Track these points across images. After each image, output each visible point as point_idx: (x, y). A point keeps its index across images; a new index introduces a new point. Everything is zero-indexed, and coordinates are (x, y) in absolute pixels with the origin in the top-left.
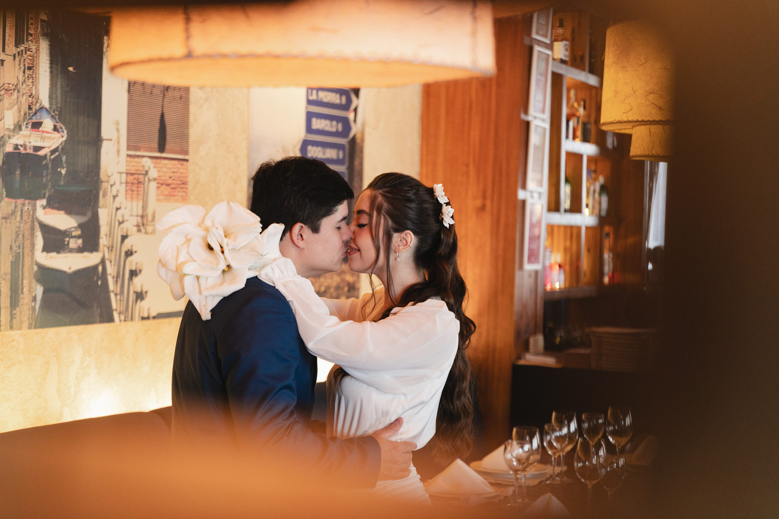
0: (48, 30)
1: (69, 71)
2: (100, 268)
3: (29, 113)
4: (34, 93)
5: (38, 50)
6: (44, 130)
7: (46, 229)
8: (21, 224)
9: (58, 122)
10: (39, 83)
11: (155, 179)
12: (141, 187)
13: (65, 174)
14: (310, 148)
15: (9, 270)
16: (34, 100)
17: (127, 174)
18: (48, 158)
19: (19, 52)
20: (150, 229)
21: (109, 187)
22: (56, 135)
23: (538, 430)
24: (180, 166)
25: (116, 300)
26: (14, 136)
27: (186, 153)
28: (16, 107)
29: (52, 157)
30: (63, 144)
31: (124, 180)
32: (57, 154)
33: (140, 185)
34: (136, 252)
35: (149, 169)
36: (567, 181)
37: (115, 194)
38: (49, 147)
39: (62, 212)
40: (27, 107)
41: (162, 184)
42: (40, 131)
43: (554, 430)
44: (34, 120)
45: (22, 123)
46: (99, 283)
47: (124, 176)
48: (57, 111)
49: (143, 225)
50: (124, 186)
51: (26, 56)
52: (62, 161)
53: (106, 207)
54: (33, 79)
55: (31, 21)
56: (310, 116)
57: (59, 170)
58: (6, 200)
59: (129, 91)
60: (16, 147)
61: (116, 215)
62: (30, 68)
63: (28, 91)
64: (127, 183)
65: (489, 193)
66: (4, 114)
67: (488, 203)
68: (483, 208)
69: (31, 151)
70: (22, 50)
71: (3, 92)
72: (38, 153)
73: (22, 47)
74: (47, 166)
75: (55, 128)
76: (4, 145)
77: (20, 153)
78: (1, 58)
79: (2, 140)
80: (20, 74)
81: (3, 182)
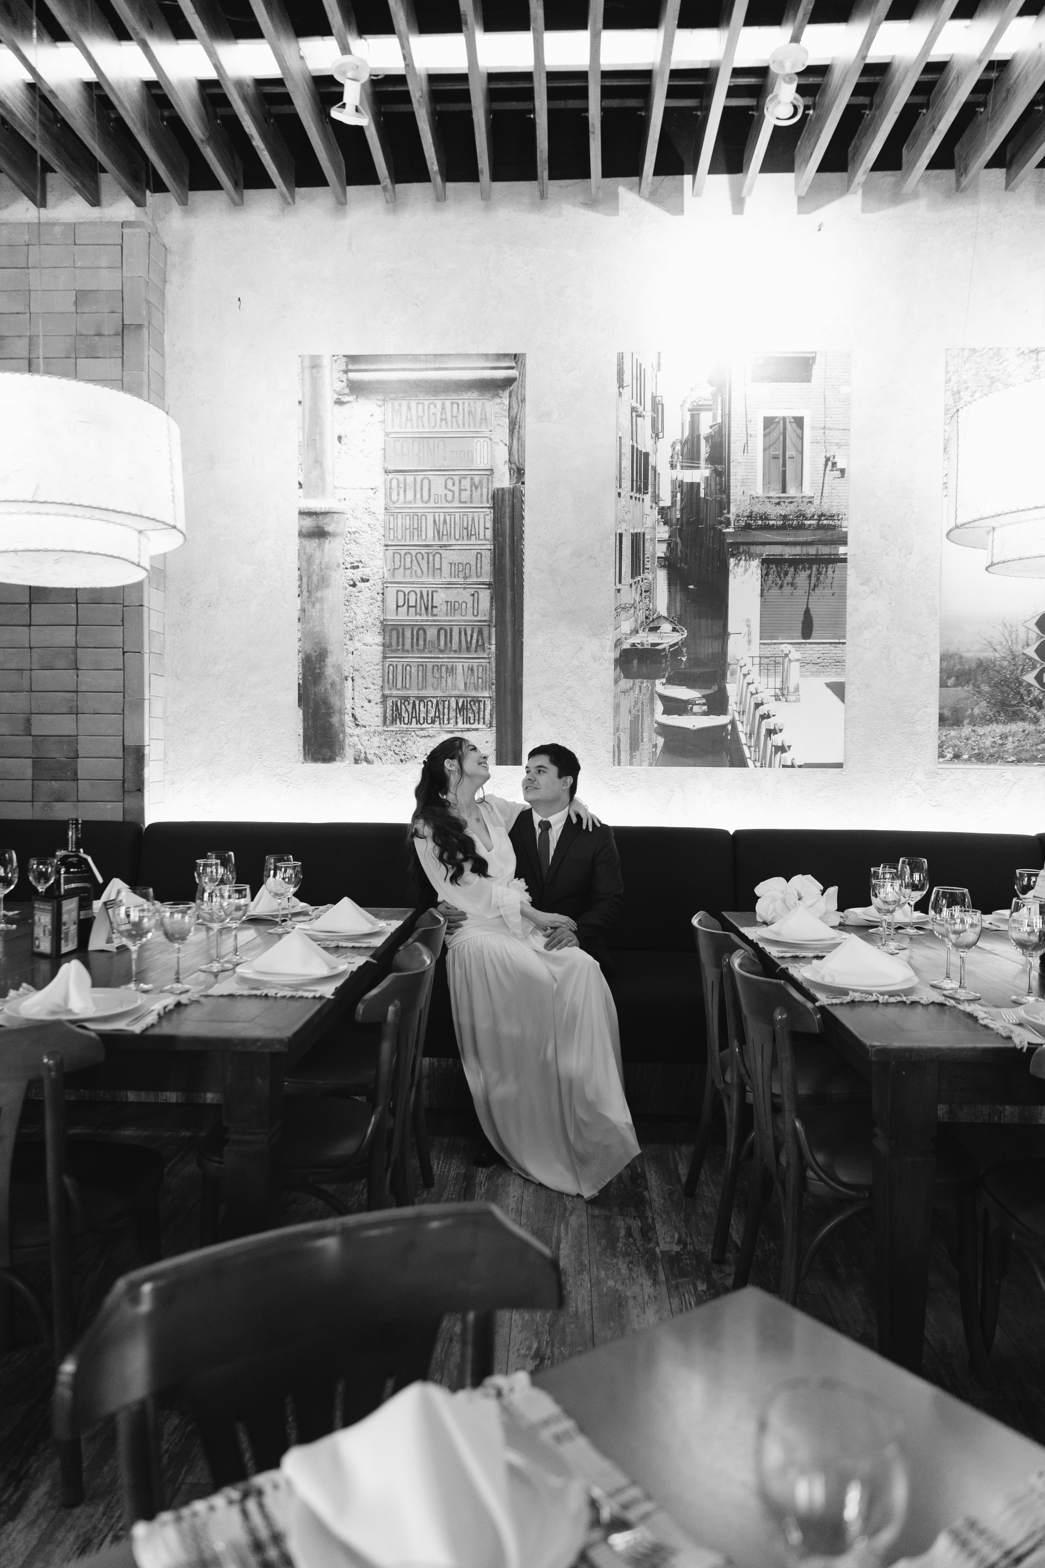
0: (665, 563)
2: (729, 727)
3: (646, 621)
4: (651, 608)
5: (654, 578)
6: (662, 631)
7: (664, 699)
9: (677, 625)
11: (798, 660)
12: (779, 667)
16: (652, 613)
17: (762, 657)
18: (668, 650)
19: (635, 582)
20: (793, 698)
21: (739, 668)
22: (676, 634)
24: (833, 648)
25: (751, 751)
26: (631, 638)
27: (844, 637)
28: (633, 618)
29: (671, 650)
30: (683, 640)
31: (757, 662)
32: (677, 647)
33: (778, 665)
34: (774, 716)
35: (789, 653)
37: (746, 672)
38: (668, 643)
39: (684, 687)
40: (645, 617)
41: (808, 663)
42: (658, 633)
44: (652, 625)
45: (640, 629)
46: (729, 737)
47: (757, 659)
49: (783, 695)
50: (757, 666)
51: (643, 583)
53: (735, 683)
54: (650, 598)
55: (646, 560)
59: (761, 596)
60: (634, 645)
61: (748, 688)
62: (646, 591)
63: (646, 607)
64: (760, 664)
66: (621, 625)
69: (649, 647)
70: (639, 581)
71: (620, 610)
72: (657, 648)
73: (639, 578)
74: (666, 656)
75: (674, 630)
76: (621, 644)
77: (638, 649)
78: (618, 588)
79: (619, 641)
80: (637, 596)
81: (621, 668)
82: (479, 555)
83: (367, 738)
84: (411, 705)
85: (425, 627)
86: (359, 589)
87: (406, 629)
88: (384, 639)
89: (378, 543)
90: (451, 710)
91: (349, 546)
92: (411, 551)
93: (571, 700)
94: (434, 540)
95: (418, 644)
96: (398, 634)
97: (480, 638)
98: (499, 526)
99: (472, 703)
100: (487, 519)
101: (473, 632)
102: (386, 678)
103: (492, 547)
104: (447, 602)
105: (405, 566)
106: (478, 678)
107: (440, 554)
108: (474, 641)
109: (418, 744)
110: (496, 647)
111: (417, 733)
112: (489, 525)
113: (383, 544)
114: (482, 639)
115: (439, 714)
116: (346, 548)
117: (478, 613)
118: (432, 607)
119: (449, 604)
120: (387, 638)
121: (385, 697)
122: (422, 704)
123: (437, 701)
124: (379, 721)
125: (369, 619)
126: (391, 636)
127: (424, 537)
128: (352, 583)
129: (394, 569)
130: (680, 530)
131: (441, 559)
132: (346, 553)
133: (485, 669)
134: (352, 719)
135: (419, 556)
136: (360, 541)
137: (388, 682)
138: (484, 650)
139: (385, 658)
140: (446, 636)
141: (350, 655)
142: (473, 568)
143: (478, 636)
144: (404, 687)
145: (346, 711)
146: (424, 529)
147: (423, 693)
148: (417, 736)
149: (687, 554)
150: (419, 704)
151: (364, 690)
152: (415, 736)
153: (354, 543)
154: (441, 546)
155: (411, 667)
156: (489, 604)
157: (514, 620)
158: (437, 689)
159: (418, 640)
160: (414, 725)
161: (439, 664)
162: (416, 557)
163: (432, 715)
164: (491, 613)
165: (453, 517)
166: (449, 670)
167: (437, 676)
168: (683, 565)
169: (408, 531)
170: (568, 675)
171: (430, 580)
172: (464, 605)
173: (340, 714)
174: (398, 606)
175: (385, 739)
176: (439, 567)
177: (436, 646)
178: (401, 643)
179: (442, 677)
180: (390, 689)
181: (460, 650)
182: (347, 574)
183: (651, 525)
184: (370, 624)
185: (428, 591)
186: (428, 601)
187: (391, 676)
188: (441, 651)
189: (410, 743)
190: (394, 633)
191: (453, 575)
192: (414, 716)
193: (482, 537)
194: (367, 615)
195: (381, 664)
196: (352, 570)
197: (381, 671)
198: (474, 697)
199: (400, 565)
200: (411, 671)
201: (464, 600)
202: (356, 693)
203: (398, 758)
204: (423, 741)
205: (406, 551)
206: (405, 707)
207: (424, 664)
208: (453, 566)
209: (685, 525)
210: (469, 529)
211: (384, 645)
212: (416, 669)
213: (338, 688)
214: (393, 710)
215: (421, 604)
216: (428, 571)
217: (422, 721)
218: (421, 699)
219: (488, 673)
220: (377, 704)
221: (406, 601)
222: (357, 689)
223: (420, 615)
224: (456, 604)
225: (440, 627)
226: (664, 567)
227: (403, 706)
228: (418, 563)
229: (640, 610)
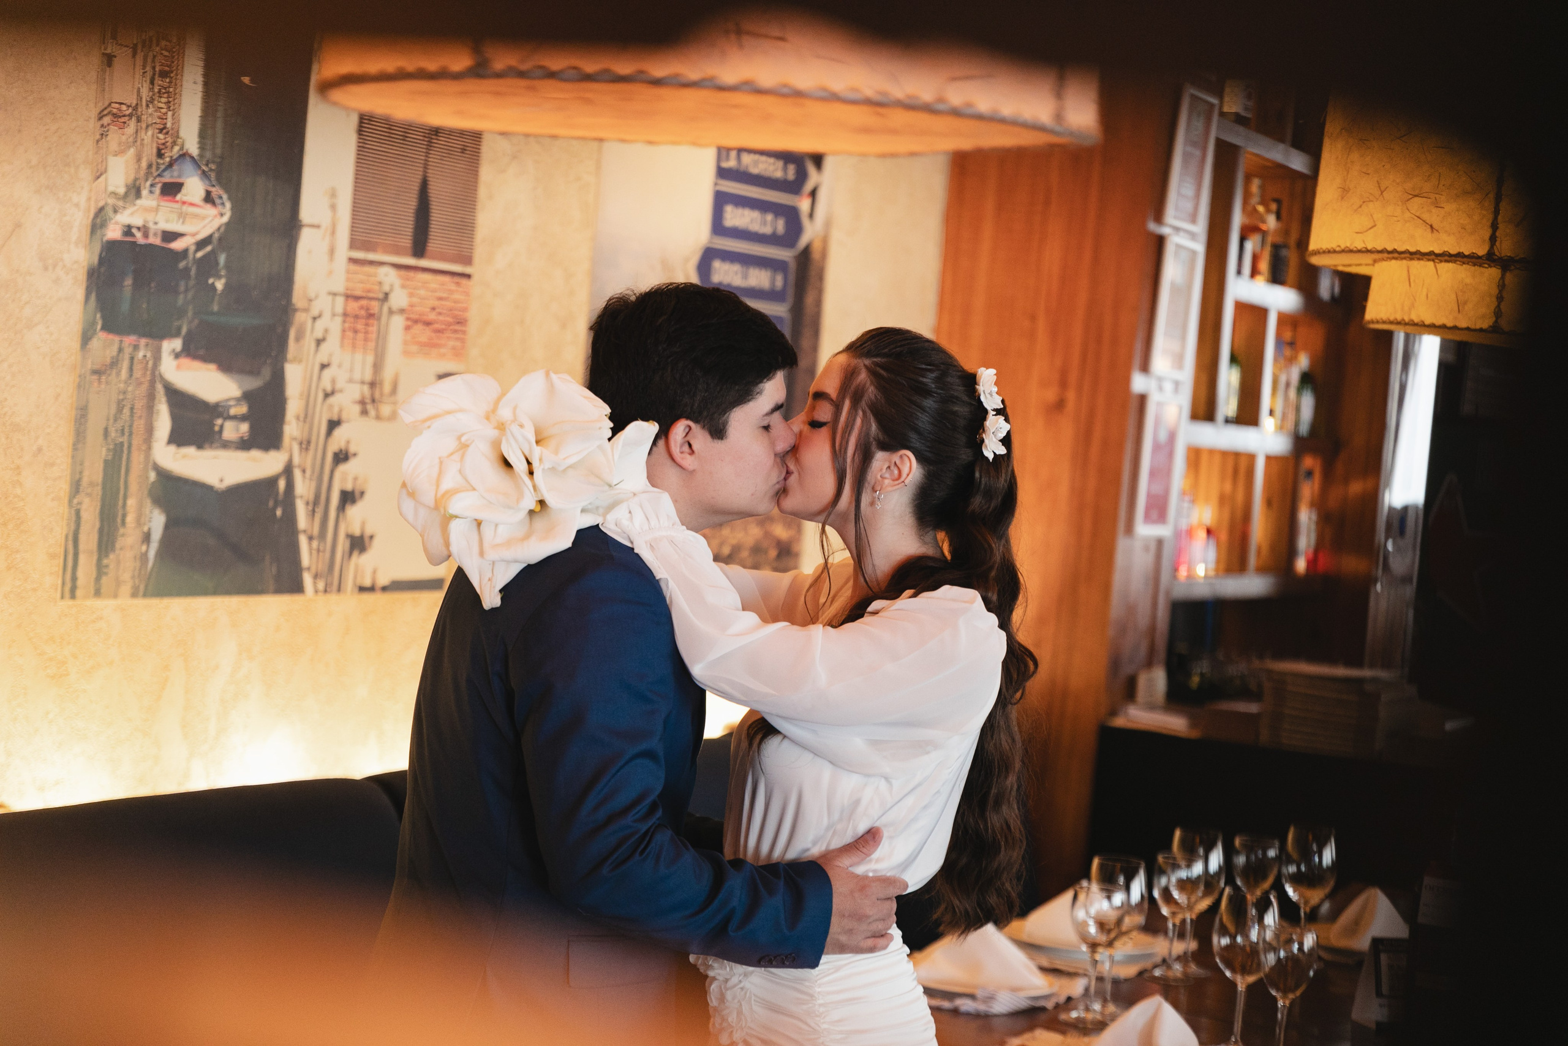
1: (242, 84)
2: (282, 484)
3: (158, 164)
4: (169, 125)
5: (181, 38)
6: (185, 199)
7: (179, 400)
8: (128, 386)
9: (214, 186)
10: (179, 106)
11: (402, 311)
12: (373, 326)
13: (223, 290)
14: (717, 264)
15: (99, 477)
16: (169, 139)
17: (348, 297)
18: (191, 256)
19: (144, 43)
20: (386, 410)
21: (310, 322)
22: (210, 211)
23: (1143, 865)
24: (453, 287)
25: (311, 549)
26: (124, 207)
27: (468, 260)
28: (132, 151)
29: (199, 254)
30: (222, 229)
31: (339, 309)
32: (209, 248)
33: (371, 321)
34: (355, 455)
35: (391, 290)
36: (1234, 359)
37: (319, 335)
38: (194, 235)
39: (212, 367)
40: (155, 151)
41: (416, 322)
42: (177, 202)
43: (1176, 866)
44: (167, 178)
45: (142, 185)
46: (279, 512)
47: (340, 301)
48: (213, 162)
49: (373, 401)
50: (339, 320)
51: (158, 48)
52: (217, 264)
53: (300, 361)
54: (168, 97)
56: (721, 200)
57: (211, 281)
58: (102, 335)
59: (360, 131)
60: (128, 231)
61: (319, 378)
62: (164, 75)
63: (158, 121)
64: (345, 315)
65: (1073, 377)
66: (106, 165)
67: (1071, 396)
68: (1059, 405)
69: (155, 240)
70: (150, 38)
71: (109, 119)
72: (171, 245)
74: (186, 273)
75: (207, 197)
76: (103, 224)
77: (134, 243)
78: (109, 51)
79: (100, 216)
80: (144, 85)
81: (98, 299)
229: (147, 127)
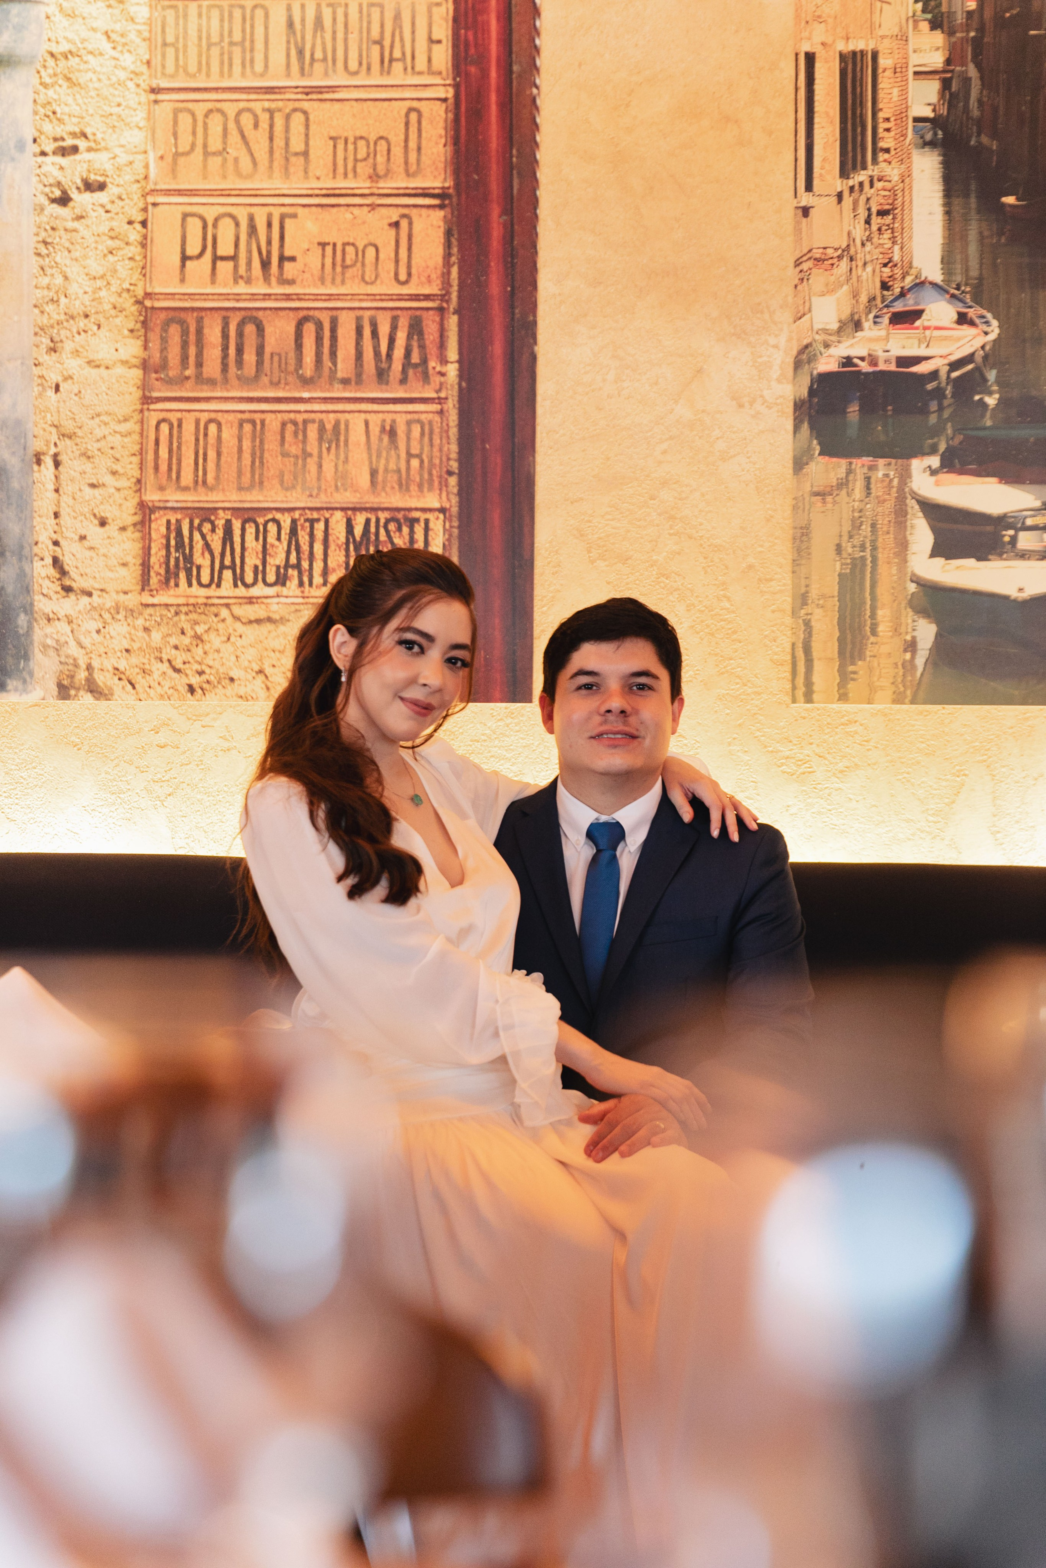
0: (935, 134)
1: (1004, 205)
3: (883, 296)
4: (896, 258)
5: (905, 177)
6: (926, 324)
7: (943, 514)
9: (970, 307)
10: (911, 238)
16: (898, 272)
18: (943, 376)
19: (852, 189)
22: (967, 331)
26: (839, 342)
29: (955, 375)
30: (987, 348)
32: (970, 367)
38: (945, 357)
39: (991, 480)
40: (878, 285)
42: (917, 328)
44: (899, 307)
45: (864, 317)
48: (966, 285)
51: (872, 191)
52: (985, 380)
54: (893, 233)
55: (882, 126)
60: (848, 361)
62: (882, 213)
63: (881, 256)
66: (810, 305)
69: (893, 367)
70: (861, 184)
71: (810, 264)
72: (915, 369)
73: (862, 176)
74: (939, 393)
75: (962, 319)
76: (812, 359)
77: (859, 373)
78: (803, 204)
79: (807, 351)
80: (857, 226)
81: (812, 428)
82: (413, 116)
83: (93, 625)
84: (220, 532)
85: (260, 314)
86: (78, 211)
87: (206, 322)
88: (146, 348)
89: (130, 85)
90: (332, 547)
91: (51, 93)
92: (224, 106)
93: (672, 518)
94: (288, 75)
95: (240, 363)
96: (185, 333)
97: (415, 344)
98: (471, 37)
99: (392, 527)
100: (436, 17)
101: (394, 328)
102: (150, 456)
103: (450, 93)
104: (323, 245)
105: (205, 146)
106: (410, 455)
107: (305, 113)
108: (399, 353)
109: (239, 642)
110: (461, 370)
111: (238, 610)
112: (443, 31)
113: (144, 86)
114: (422, 347)
115: (299, 559)
116: (41, 99)
117: (409, 274)
118: (282, 259)
119: (329, 249)
120: (155, 345)
121: (146, 511)
122: (251, 530)
123: (294, 522)
124: (130, 576)
125: (103, 293)
126: (164, 340)
127: (259, 67)
128: (58, 193)
129: (177, 155)
130: (977, 44)
131: (307, 126)
132: (42, 111)
133: (427, 431)
134: (52, 572)
135: (247, 120)
136: (83, 78)
137: (156, 468)
138: (426, 377)
139: (146, 400)
140: (319, 339)
141: (51, 393)
142: (397, 151)
143: (409, 337)
144: (200, 482)
145: (36, 550)
146: (259, 45)
147: (254, 499)
148: (237, 618)
149: (995, 109)
150: (243, 530)
151: (88, 491)
152: (230, 620)
153: (65, 84)
154: (308, 91)
155: (219, 425)
156: (440, 251)
157: (513, 293)
158: (294, 487)
159: (240, 351)
160: (227, 588)
161: (300, 418)
162: (237, 121)
163: (278, 558)
164: (446, 276)
165: (340, 11)
166: (329, 435)
167: (294, 450)
168: (985, 140)
169: (215, 52)
170: (664, 446)
171: (277, 184)
172: (371, 252)
173: (20, 559)
174: (185, 258)
175: (146, 630)
176: (301, 147)
177: (291, 368)
178: (192, 360)
179: (306, 455)
180: (162, 488)
181: (358, 378)
182: (44, 169)
183: (896, 31)
184: (107, 307)
185: (270, 216)
186: (269, 242)
187: (164, 453)
188: (306, 382)
189: (215, 640)
190: (175, 331)
191: (340, 170)
192: (228, 561)
193: (421, 63)
194: (99, 283)
195: (137, 417)
196: (59, 159)
197: (136, 437)
198: (398, 510)
199: (193, 146)
200: (219, 438)
201: (372, 238)
202: (64, 498)
203: (181, 681)
204: (251, 633)
205: (210, 105)
206: (203, 537)
207: (257, 417)
208: (340, 146)
209: (990, 26)
210: (387, 43)
211: (145, 365)
212: (235, 430)
213: (15, 484)
214: (168, 546)
215: (249, 251)
216: (271, 161)
217: (249, 579)
218: (248, 515)
219: (437, 441)
220: (123, 529)
221: (209, 242)
222: (67, 488)
223: (248, 281)
224: (350, 250)
225: (302, 314)
226: (931, 144)
227: (197, 536)
228: (243, 137)
229: (865, 264)
